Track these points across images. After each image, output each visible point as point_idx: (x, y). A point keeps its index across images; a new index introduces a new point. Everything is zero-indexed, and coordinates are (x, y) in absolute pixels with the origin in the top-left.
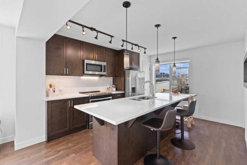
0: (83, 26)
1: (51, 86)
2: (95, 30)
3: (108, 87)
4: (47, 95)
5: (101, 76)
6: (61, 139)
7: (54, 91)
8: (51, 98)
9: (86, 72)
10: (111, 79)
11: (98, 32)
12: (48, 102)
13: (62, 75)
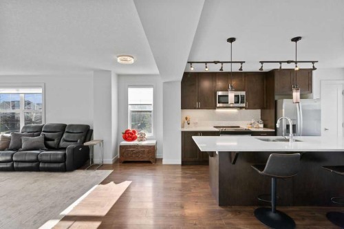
0: (206, 63)
1: (186, 119)
2: (219, 62)
3: (252, 122)
4: (183, 127)
5: (241, 108)
6: (192, 167)
7: (189, 124)
8: (185, 130)
9: (218, 105)
10: (259, 111)
11: (222, 63)
12: (182, 132)
13: (195, 108)
